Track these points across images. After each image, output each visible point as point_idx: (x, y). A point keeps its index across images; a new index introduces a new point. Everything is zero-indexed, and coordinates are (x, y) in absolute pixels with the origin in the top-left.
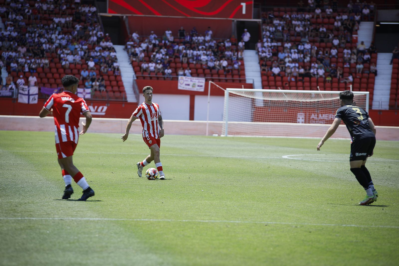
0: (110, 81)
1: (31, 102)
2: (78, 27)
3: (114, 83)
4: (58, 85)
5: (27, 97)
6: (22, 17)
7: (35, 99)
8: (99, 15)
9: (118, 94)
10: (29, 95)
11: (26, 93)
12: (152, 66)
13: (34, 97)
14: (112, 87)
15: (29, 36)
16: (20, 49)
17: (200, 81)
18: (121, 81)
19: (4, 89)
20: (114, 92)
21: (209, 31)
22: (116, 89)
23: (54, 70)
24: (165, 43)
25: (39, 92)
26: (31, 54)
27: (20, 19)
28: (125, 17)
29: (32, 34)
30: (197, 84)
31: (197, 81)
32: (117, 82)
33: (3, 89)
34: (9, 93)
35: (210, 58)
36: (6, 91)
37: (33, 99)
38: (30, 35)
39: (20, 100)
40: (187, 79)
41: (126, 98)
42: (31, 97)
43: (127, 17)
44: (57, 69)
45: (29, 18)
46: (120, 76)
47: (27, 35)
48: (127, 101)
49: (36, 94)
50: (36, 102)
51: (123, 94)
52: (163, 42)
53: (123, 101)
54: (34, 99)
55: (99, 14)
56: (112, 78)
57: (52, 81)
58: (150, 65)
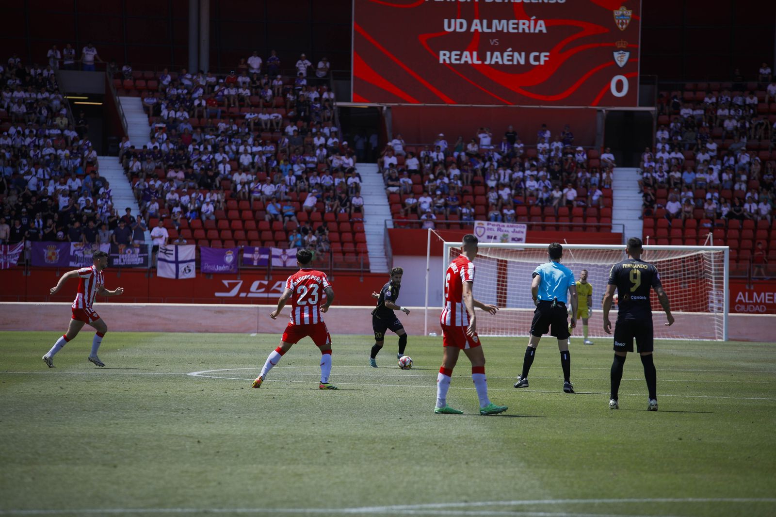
0: (340, 233)
1: (182, 276)
2: (290, 129)
3: (348, 236)
4: (236, 242)
5: (173, 266)
6: (186, 115)
7: (190, 271)
8: (336, 105)
9: (352, 258)
10: (177, 262)
11: (172, 258)
12: (425, 202)
13: (188, 267)
14: (342, 244)
15: (194, 149)
16: (171, 174)
17: (517, 230)
18: (363, 232)
19: (129, 252)
20: (344, 253)
21: (544, 132)
22: (350, 247)
23: (234, 214)
24: (459, 157)
25: (196, 256)
26: (191, 184)
27: (182, 119)
28: (385, 108)
29: (199, 145)
30: (511, 235)
31: (511, 229)
32: (354, 233)
33: (127, 252)
34: (139, 259)
35: (542, 184)
36: (134, 255)
37: (185, 269)
38: (197, 147)
39: (160, 273)
40: (490, 226)
41: (367, 265)
42: (182, 267)
43: (388, 108)
44: (240, 211)
45: (200, 116)
46: (361, 222)
47: (191, 148)
48: (369, 272)
49: (191, 261)
50: (192, 275)
51: (361, 257)
52: (456, 154)
53: (360, 271)
54: (187, 271)
55: (334, 104)
56: (346, 226)
57: (227, 234)
58: (422, 199)
